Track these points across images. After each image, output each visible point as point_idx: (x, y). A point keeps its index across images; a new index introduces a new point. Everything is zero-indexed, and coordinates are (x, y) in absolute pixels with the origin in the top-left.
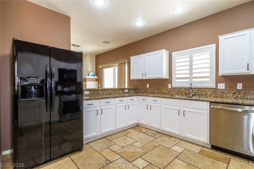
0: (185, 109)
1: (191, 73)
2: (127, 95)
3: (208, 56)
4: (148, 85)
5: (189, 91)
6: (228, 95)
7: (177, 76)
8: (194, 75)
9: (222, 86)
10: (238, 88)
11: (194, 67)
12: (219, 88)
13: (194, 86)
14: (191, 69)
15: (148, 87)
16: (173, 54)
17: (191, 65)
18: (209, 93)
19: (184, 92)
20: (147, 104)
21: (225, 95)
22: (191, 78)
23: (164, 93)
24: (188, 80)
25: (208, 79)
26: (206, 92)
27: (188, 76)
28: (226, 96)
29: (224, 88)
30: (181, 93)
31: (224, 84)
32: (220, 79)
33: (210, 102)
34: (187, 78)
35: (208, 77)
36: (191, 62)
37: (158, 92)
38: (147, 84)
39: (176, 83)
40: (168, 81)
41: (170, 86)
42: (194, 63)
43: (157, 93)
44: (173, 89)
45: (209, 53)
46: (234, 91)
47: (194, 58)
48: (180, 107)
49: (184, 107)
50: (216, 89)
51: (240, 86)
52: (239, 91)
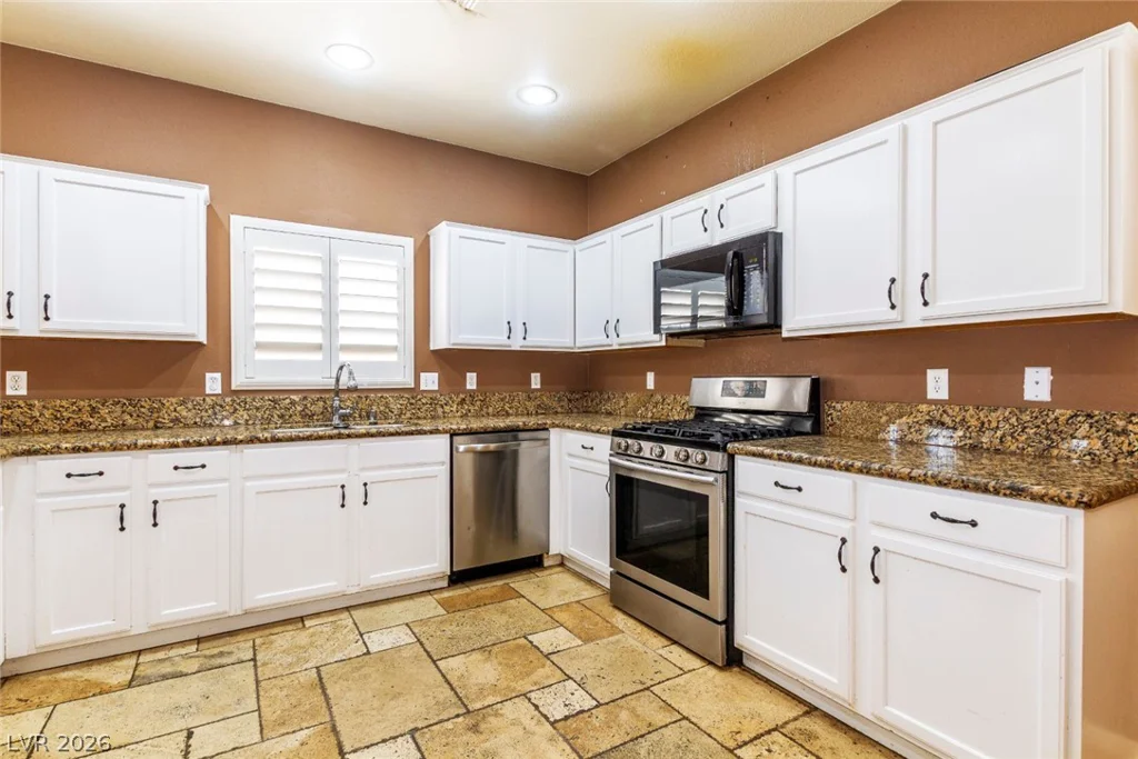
1: (330, 329)
3: (393, 276)
5: (321, 404)
6: (447, 409)
7: (262, 336)
8: (345, 339)
9: (430, 381)
10: (469, 387)
11: (343, 304)
12: (423, 387)
14: (330, 313)
15: (22, 392)
17: (330, 297)
18: (395, 407)
19: (299, 408)
21: (440, 410)
22: (327, 347)
24: (318, 357)
25: (393, 357)
26: (387, 405)
27: (317, 338)
28: (444, 412)
29: (436, 388)
30: (282, 416)
31: (436, 375)
32: (429, 358)
33: (453, 434)
34: (319, 347)
35: (392, 350)
36: (329, 279)
39: (253, 368)
40: (213, 350)
41: (213, 383)
42: (342, 287)
43: (122, 426)
44: (238, 398)
45: (395, 263)
46: (462, 396)
47: (342, 271)
50: (414, 391)
51: (471, 381)
52: (472, 394)
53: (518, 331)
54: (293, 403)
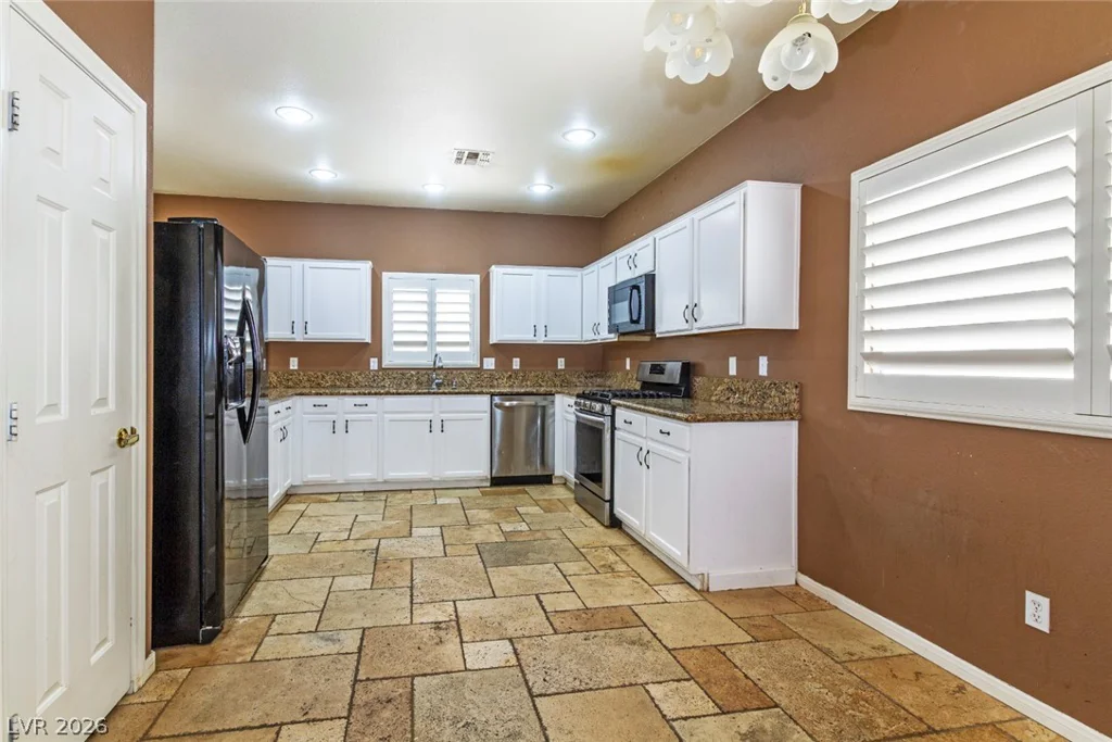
0: (444, 416)
1: (432, 333)
3: (467, 299)
5: (426, 376)
6: (500, 381)
7: (397, 338)
8: (439, 338)
9: (490, 363)
10: (514, 367)
11: (439, 318)
12: (485, 367)
13: (446, 362)
14: (432, 324)
15: (296, 368)
16: (385, 276)
17: (432, 314)
18: (469, 379)
19: (416, 378)
20: (334, 417)
21: (495, 383)
22: (432, 343)
23: (357, 383)
24: (425, 349)
25: (467, 349)
26: (463, 378)
27: (424, 338)
28: (498, 383)
29: (493, 368)
30: (406, 383)
31: (493, 360)
32: (488, 349)
33: (492, 395)
34: (425, 344)
35: (466, 344)
36: (432, 304)
38: (292, 359)
39: (394, 356)
40: (374, 347)
41: (374, 363)
42: (439, 308)
43: (334, 386)
44: (385, 371)
45: (469, 291)
46: (510, 373)
47: (439, 298)
48: (431, 412)
49: (441, 412)
50: (480, 369)
51: (516, 363)
52: (516, 372)
53: (541, 330)
54: (412, 375)
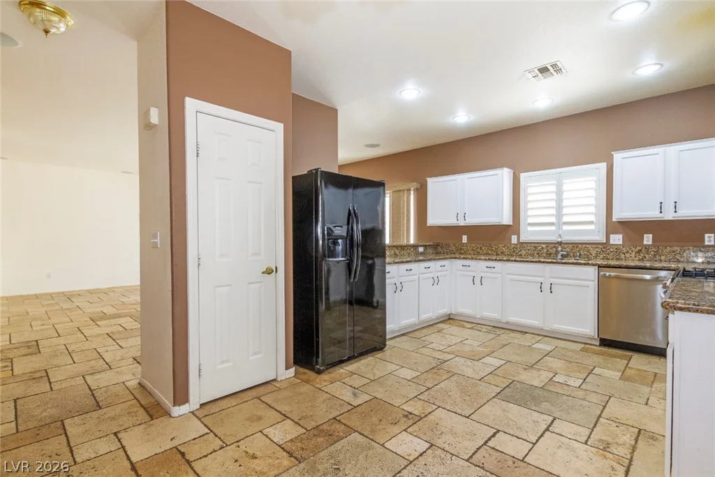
0: (552, 281)
1: (559, 215)
2: (421, 258)
3: (593, 185)
4: (466, 236)
5: (554, 249)
6: (627, 255)
7: (530, 220)
8: (565, 219)
9: (617, 239)
10: (645, 243)
11: (565, 203)
12: (612, 242)
13: (566, 238)
14: (559, 207)
15: (466, 242)
16: (523, 176)
17: (559, 200)
18: (594, 253)
19: (545, 251)
20: (474, 274)
21: (623, 256)
22: (559, 223)
23: (502, 253)
24: (553, 228)
25: (592, 227)
26: (588, 251)
27: (553, 220)
28: (625, 257)
29: (621, 243)
30: (538, 254)
31: (620, 236)
32: (613, 226)
33: (600, 266)
34: (552, 224)
35: (592, 223)
36: (559, 193)
37: (490, 252)
38: (464, 236)
39: (529, 234)
40: (514, 228)
41: (514, 239)
42: (565, 195)
43: (488, 254)
44: (522, 244)
45: (594, 178)
46: (638, 248)
47: (565, 187)
48: (543, 277)
49: (551, 278)
50: (606, 244)
51: (648, 239)
52: (647, 248)
53: (669, 206)
54: (542, 248)
